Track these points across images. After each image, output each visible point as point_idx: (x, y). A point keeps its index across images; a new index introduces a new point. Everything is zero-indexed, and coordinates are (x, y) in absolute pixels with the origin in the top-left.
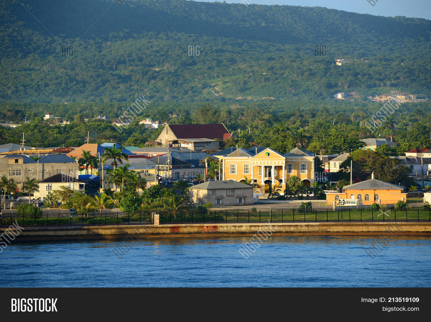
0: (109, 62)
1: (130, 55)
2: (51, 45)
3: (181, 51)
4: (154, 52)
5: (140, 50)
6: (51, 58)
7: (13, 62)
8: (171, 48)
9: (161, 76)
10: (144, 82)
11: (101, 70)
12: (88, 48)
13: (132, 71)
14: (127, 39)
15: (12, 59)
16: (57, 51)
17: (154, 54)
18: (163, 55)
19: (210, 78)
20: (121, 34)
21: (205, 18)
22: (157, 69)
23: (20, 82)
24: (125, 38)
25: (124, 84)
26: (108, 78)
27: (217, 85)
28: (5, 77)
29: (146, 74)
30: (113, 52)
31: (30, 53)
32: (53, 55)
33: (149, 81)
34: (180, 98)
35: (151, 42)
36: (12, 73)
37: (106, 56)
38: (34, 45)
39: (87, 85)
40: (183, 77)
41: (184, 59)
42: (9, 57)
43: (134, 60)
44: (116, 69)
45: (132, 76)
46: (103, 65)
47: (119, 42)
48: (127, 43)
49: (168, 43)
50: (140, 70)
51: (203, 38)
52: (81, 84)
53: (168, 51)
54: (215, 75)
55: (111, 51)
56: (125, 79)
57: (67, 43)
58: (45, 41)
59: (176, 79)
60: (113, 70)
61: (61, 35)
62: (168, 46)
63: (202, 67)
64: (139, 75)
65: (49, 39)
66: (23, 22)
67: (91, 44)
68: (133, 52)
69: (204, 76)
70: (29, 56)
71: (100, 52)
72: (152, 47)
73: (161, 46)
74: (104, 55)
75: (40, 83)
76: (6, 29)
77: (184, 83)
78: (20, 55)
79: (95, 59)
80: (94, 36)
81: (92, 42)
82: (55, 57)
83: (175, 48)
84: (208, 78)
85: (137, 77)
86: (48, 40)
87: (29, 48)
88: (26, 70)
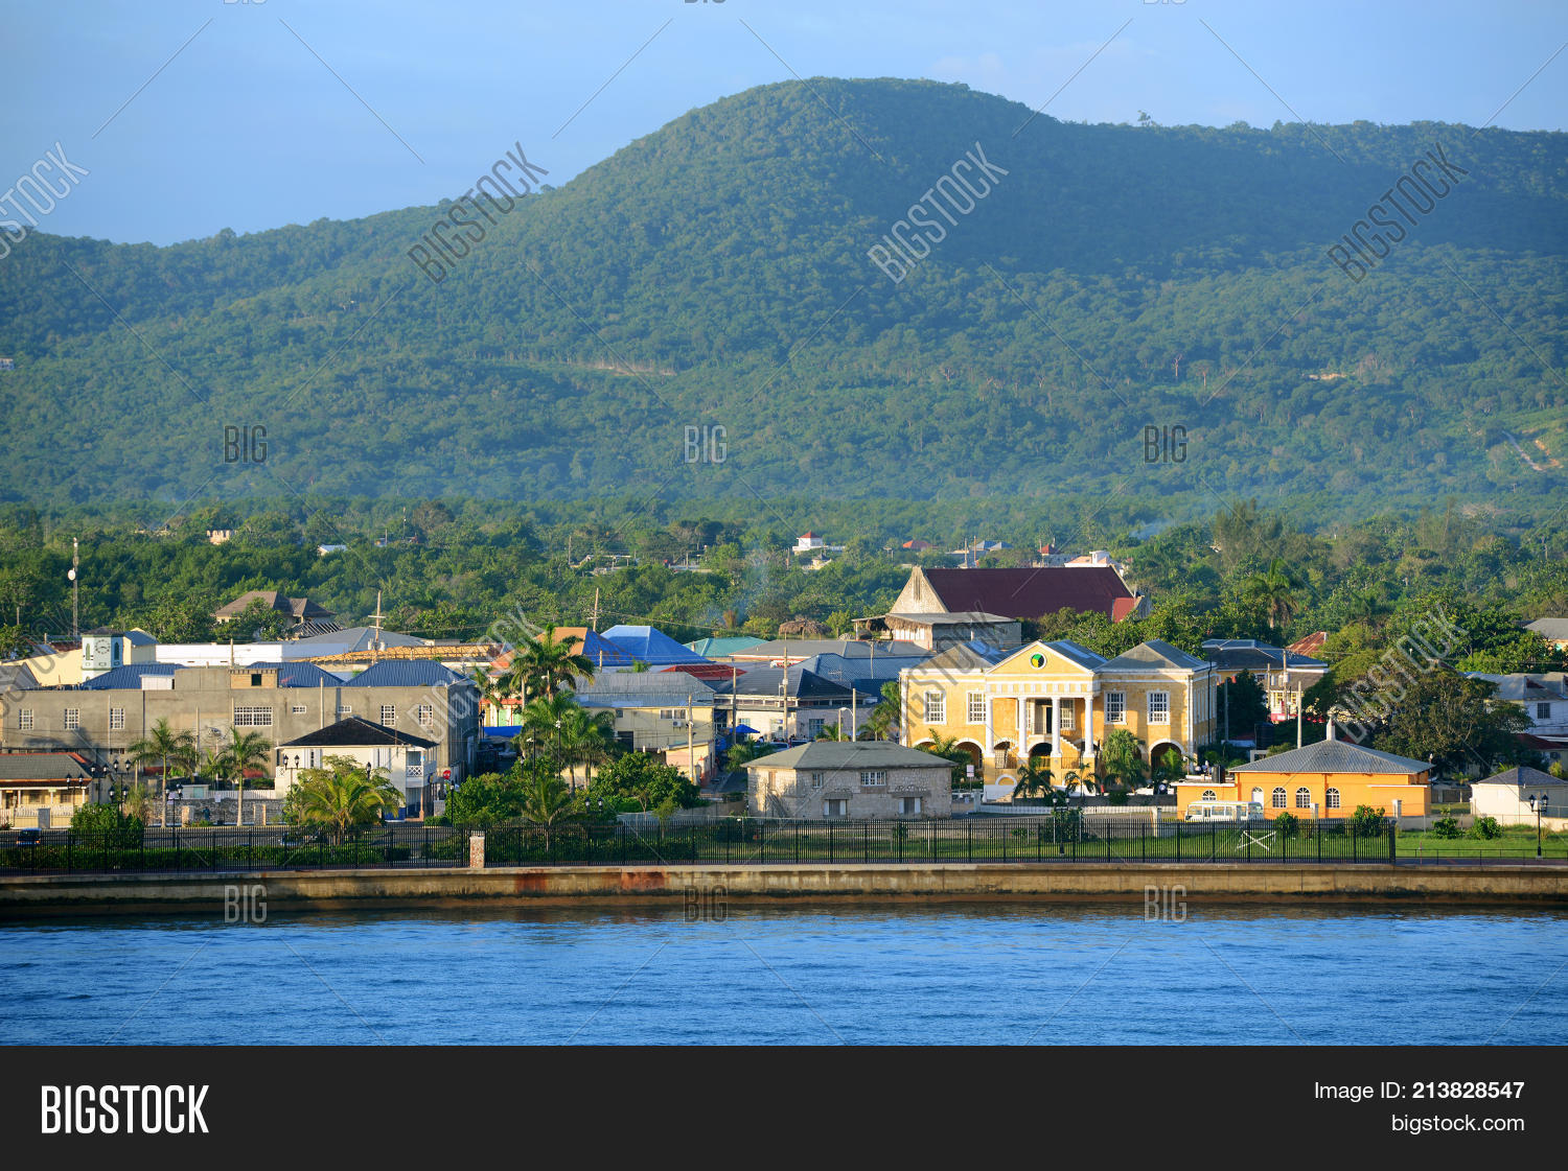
0: (1159, 351)
1: (1236, 327)
2: (963, 296)
3: (1424, 308)
4: (1323, 315)
5: (1273, 310)
6: (958, 342)
7: (826, 358)
8: (1388, 299)
9: (1339, 401)
10: (1279, 422)
11: (1128, 381)
12: (1092, 306)
13: (1233, 384)
14: (1235, 271)
15: (826, 346)
16: (985, 315)
17: (1324, 322)
18: (1354, 328)
19: (1519, 409)
20: (1218, 253)
21: (1540, 191)
22: (1329, 377)
23: (843, 427)
24: (1232, 266)
25: (1204, 429)
26: (1150, 410)
27: (1544, 431)
28: (795, 409)
29: (1287, 394)
30: (1178, 316)
31: (890, 324)
32: (970, 330)
33: (1294, 419)
34: (1387, 478)
35: (1320, 281)
36: (820, 393)
37: (1153, 332)
38: (907, 299)
39: (1072, 435)
40: (1423, 403)
41: (1431, 337)
42: (818, 340)
43: (1248, 346)
44: (1183, 376)
45: (1235, 400)
46: (1137, 361)
47: (1206, 282)
48: (1233, 284)
49: (1380, 284)
50: (1265, 378)
51: (1521, 262)
52: (1052, 432)
53: (1377, 309)
54: (1539, 396)
55: (1172, 313)
56: (1209, 412)
57: (1022, 286)
58: (945, 283)
59: (1392, 412)
60: (1172, 381)
61: (1004, 259)
62: (1377, 293)
63: (1497, 366)
64: (1260, 398)
65: (961, 275)
66: (873, 219)
67: (1103, 291)
68: (1247, 315)
69: (1499, 401)
70: (886, 336)
71: (1134, 317)
72: (1317, 298)
73: (1353, 292)
74: (1146, 329)
75: (911, 429)
76: (815, 244)
77: (1422, 426)
78: (854, 333)
79: (1112, 341)
80: (1119, 261)
81: (1106, 281)
82: (973, 337)
83: (1403, 299)
84: (1514, 406)
85: (1254, 405)
86: (956, 280)
87: (889, 306)
88: (866, 383)
